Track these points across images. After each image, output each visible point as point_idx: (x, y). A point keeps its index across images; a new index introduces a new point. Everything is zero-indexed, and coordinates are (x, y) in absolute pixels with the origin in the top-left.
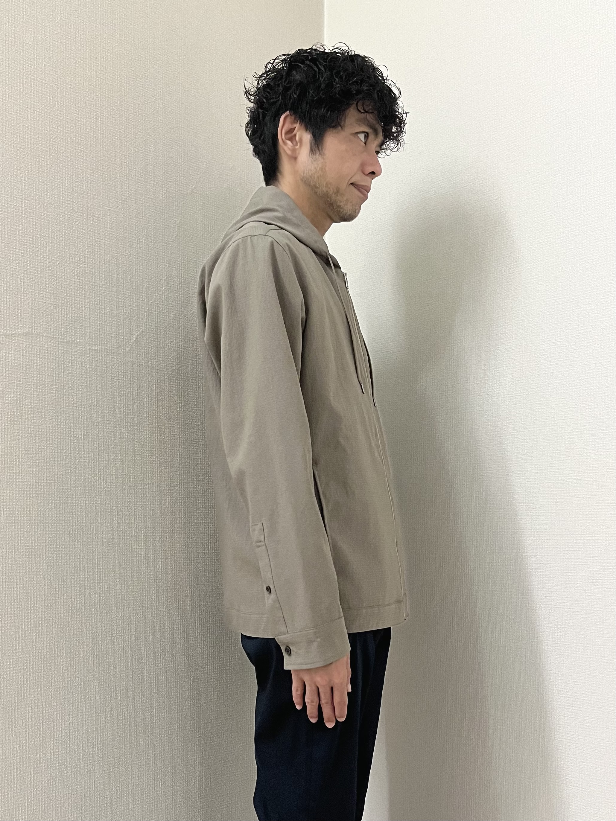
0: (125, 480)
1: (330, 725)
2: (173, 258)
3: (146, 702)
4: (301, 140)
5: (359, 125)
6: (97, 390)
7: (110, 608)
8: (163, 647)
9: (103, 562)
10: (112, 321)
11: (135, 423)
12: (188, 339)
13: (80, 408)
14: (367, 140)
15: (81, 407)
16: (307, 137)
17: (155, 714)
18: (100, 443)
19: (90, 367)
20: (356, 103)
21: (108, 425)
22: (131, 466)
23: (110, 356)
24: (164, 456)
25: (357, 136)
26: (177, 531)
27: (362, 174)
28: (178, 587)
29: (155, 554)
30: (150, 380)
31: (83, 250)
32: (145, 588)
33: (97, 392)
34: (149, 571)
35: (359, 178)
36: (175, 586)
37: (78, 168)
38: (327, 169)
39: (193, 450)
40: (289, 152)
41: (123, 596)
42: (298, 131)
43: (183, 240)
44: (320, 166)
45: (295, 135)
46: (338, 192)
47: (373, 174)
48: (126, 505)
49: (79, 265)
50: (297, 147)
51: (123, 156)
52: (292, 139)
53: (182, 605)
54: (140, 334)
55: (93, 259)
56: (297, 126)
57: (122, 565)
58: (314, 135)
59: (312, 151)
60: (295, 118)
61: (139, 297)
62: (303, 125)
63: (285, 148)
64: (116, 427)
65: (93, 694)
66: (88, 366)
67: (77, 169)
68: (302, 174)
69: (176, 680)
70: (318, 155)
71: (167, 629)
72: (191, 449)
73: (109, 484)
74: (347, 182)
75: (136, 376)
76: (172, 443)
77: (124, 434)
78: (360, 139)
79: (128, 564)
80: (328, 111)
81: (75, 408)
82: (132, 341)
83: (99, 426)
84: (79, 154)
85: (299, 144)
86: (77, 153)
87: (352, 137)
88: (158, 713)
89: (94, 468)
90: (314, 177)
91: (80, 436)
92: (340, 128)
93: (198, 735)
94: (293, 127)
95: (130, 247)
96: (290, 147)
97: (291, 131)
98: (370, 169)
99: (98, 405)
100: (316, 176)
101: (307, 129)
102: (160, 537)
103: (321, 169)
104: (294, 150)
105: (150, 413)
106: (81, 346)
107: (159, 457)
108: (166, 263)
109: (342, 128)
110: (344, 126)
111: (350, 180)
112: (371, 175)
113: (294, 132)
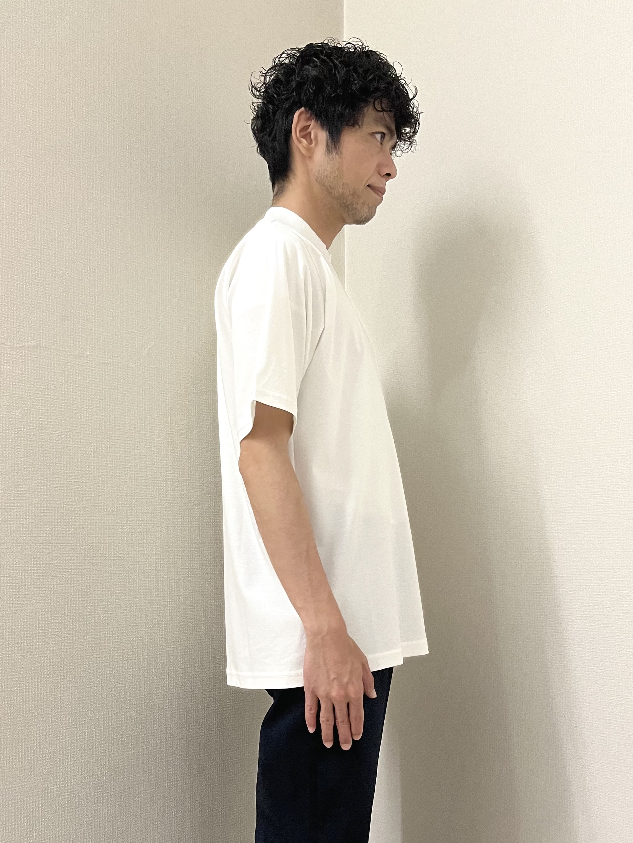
1: (346, 747)
3: (158, 729)
4: (316, 137)
5: (377, 124)
14: (383, 140)
15: (91, 423)
16: (323, 135)
18: (111, 460)
20: (373, 100)
23: (122, 370)
25: (374, 136)
27: (378, 175)
35: (375, 181)
38: (344, 169)
40: (303, 151)
42: (313, 129)
44: (337, 166)
45: (310, 133)
46: (354, 194)
50: (313, 145)
52: (307, 137)
56: (312, 123)
58: (331, 133)
59: (329, 150)
60: (311, 115)
62: (319, 122)
63: (299, 146)
66: (98, 380)
68: (317, 174)
70: (334, 154)
74: (364, 183)
78: (377, 139)
80: (346, 108)
81: (85, 424)
82: (143, 354)
83: (109, 442)
85: (314, 142)
87: (369, 137)
90: (330, 177)
92: (357, 127)
93: (213, 763)
94: (308, 124)
96: (304, 145)
97: (306, 128)
98: (385, 171)
99: (108, 421)
100: (332, 177)
101: (322, 126)
103: (338, 169)
106: (91, 360)
109: (360, 127)
110: (362, 125)
111: (367, 182)
112: (386, 176)
113: (309, 130)
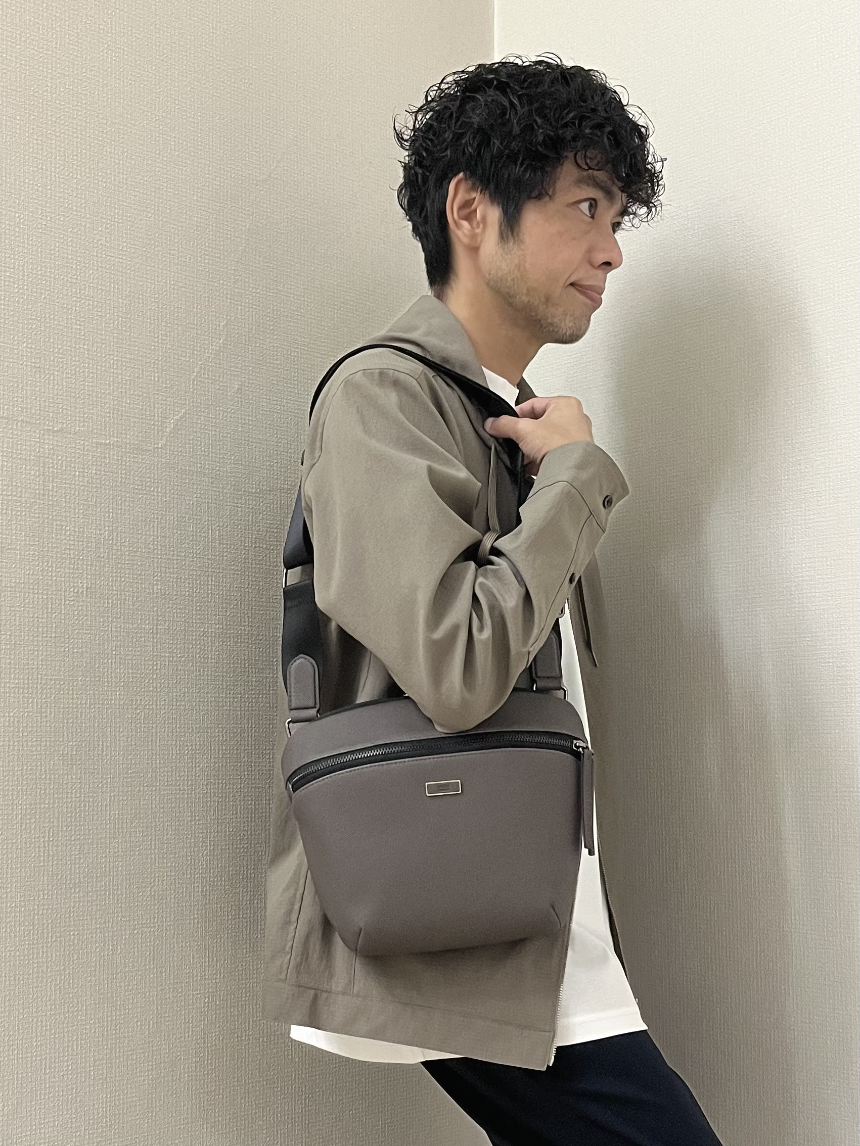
0: (157, 664)
2: (237, 288)
4: (484, 219)
5: (581, 188)
6: (109, 512)
7: (132, 881)
8: (220, 946)
9: (119, 802)
10: (135, 395)
11: (173, 568)
12: (262, 427)
13: (81, 543)
14: (594, 210)
15: (82, 541)
16: (493, 214)
17: (208, 1060)
18: (114, 602)
19: (98, 473)
20: (573, 154)
21: (127, 572)
22: (167, 641)
23: (132, 456)
24: (222, 624)
25: (577, 206)
26: (245, 750)
27: (588, 267)
28: (245, 846)
29: (207, 789)
30: (199, 496)
31: (85, 276)
32: (190, 847)
33: (109, 516)
34: (197, 818)
35: (583, 274)
36: (240, 844)
37: (77, 137)
38: (528, 266)
39: (272, 613)
40: (466, 240)
41: (153, 861)
42: (479, 205)
43: (255, 259)
44: (516, 261)
45: (475, 211)
46: (547, 300)
47: (608, 265)
48: (158, 707)
49: (78, 300)
50: (478, 231)
51: (153, 116)
52: (469, 217)
53: (253, 875)
54: (181, 417)
55: (103, 290)
56: (476, 195)
57: (152, 808)
58: (505, 212)
59: (503, 237)
60: (474, 184)
61: (181, 355)
63: (459, 233)
64: (140, 575)
65: (103, 1025)
66: (94, 472)
67: (75, 139)
68: (487, 276)
69: (243, 1003)
70: (511, 244)
71: (228, 916)
72: (268, 612)
73: (130, 671)
74: (563, 282)
75: (175, 488)
76: (236, 602)
77: (155, 587)
78: (583, 210)
79: (162, 806)
80: (527, 170)
81: (72, 543)
82: (168, 430)
83: (112, 572)
84: (79, 114)
85: (481, 226)
86: (75, 112)
87: (568, 210)
88: (212, 1059)
89: (103, 644)
90: (506, 280)
91: (80, 591)
92: (547, 198)
94: (470, 198)
95: (166, 270)
96: (466, 231)
97: (467, 204)
98: (601, 258)
99: (111, 538)
100: (509, 279)
102: (217, 760)
103: (518, 267)
104: (473, 236)
105: (198, 552)
106: (82, 439)
107: (214, 626)
108: (227, 298)
109: (550, 197)
110: (554, 193)
111: (568, 278)
112: (604, 267)
113: (473, 207)
